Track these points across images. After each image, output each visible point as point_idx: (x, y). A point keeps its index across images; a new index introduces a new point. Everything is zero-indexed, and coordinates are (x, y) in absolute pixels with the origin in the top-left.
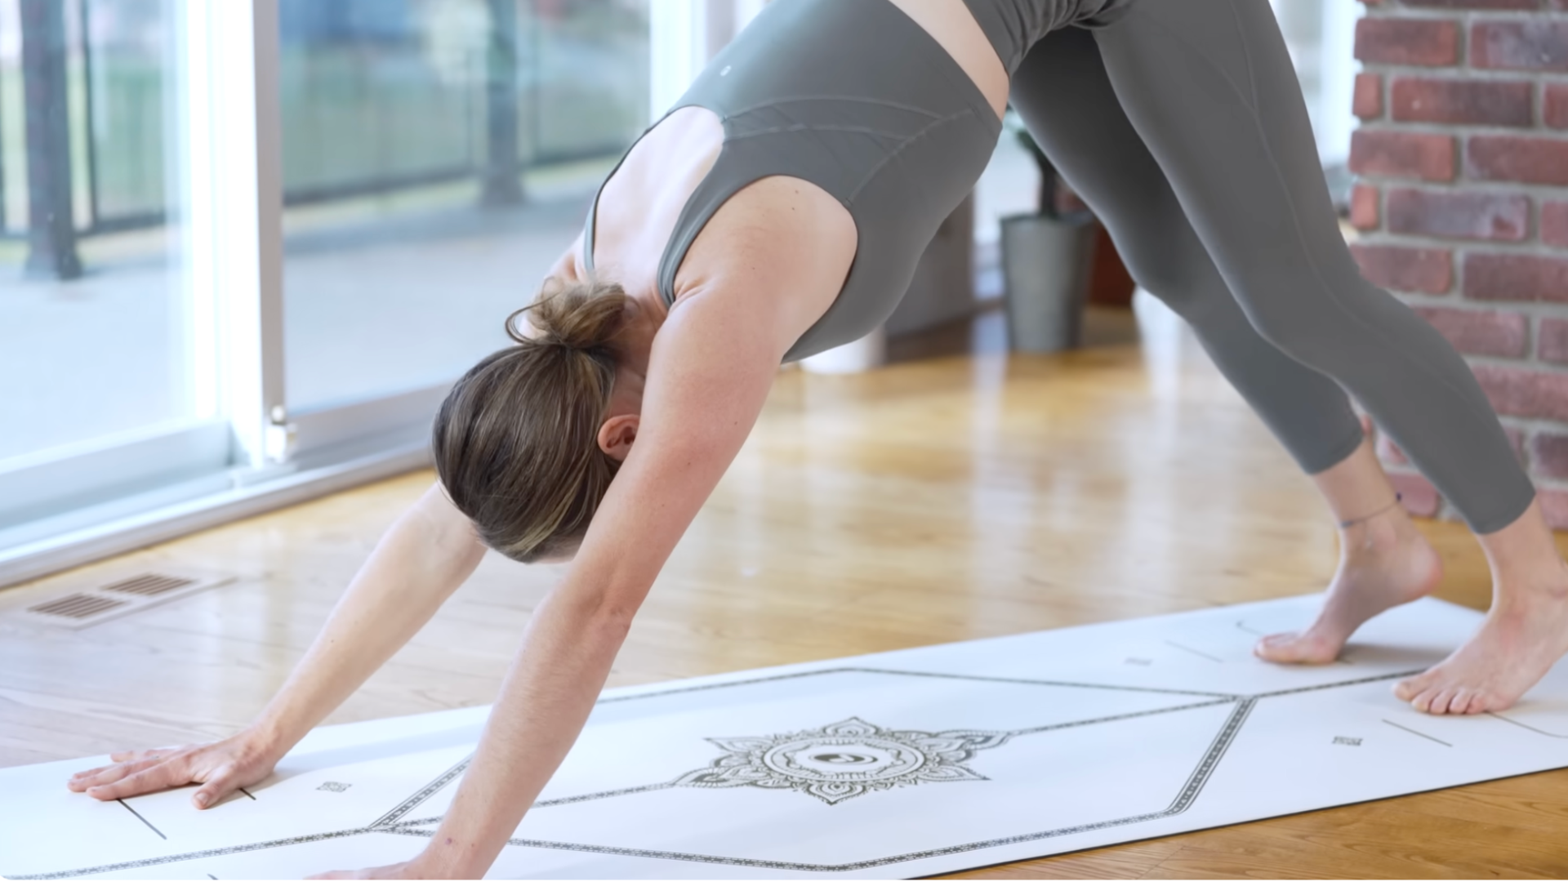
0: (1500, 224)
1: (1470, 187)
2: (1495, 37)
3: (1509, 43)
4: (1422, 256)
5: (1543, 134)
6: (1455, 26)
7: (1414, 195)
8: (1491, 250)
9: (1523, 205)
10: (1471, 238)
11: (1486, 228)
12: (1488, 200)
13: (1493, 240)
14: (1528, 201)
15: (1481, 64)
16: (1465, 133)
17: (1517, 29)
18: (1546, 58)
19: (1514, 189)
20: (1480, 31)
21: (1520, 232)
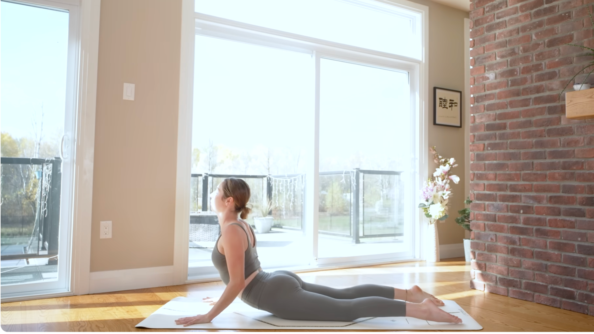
0: (492, 239)
1: (487, 232)
2: (490, 206)
3: (492, 207)
4: (481, 244)
5: (498, 223)
6: (484, 204)
7: (479, 233)
8: (491, 243)
9: (495, 235)
10: (488, 241)
11: (490, 240)
12: (490, 235)
13: (491, 242)
14: (496, 235)
15: (488, 211)
16: (486, 223)
17: (493, 205)
18: (497, 210)
19: (494, 233)
20: (488, 205)
21: (495, 241)
